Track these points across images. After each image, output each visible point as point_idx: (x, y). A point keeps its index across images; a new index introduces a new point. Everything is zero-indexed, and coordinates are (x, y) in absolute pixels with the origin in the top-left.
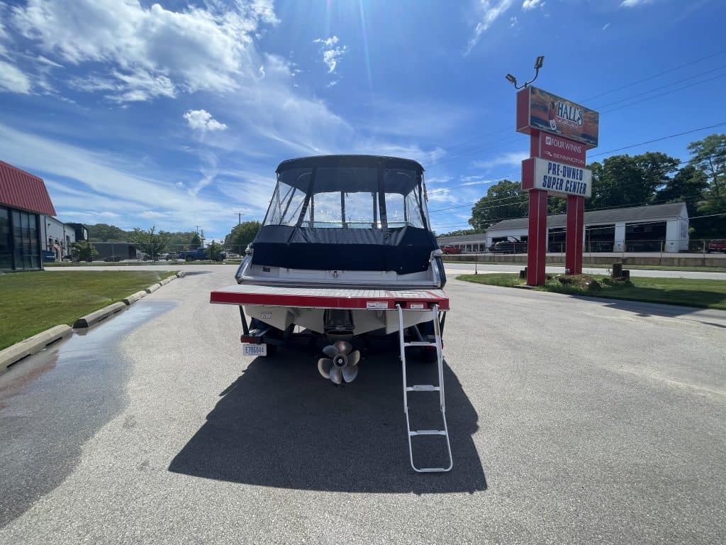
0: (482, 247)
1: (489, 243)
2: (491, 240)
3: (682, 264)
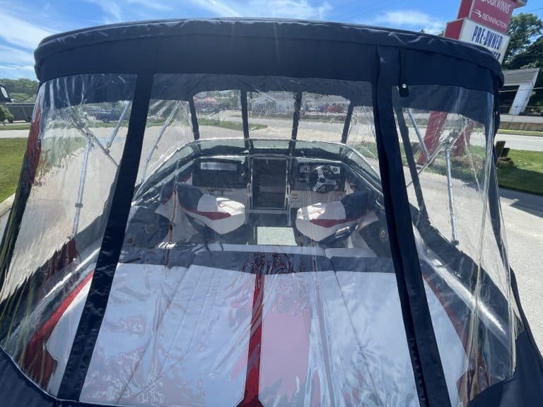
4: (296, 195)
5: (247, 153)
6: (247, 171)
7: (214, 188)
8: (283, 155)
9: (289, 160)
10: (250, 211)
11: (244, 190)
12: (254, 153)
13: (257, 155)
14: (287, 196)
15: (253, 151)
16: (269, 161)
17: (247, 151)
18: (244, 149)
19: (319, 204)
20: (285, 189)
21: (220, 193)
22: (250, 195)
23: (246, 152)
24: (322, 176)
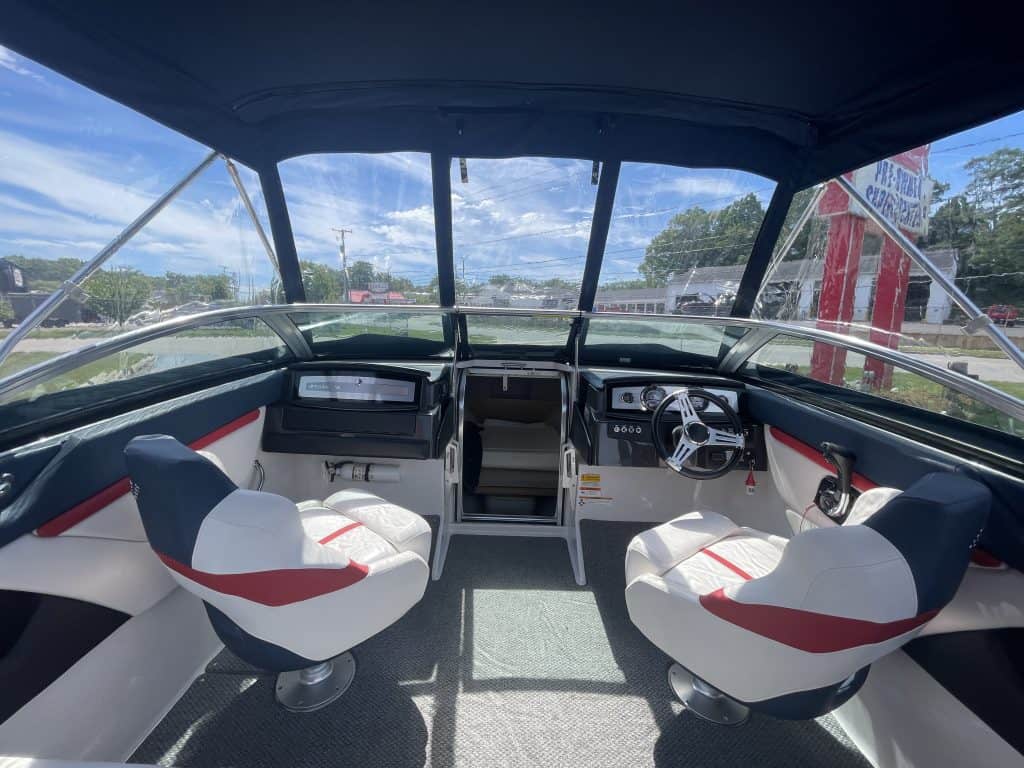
0: (661, 308)
1: (671, 304)
2: (673, 300)
3: (968, 345)
4: (597, 478)
5: (450, 359)
6: (446, 403)
7: (341, 459)
8: (550, 365)
9: (567, 375)
10: (451, 528)
11: (433, 465)
12: (466, 359)
13: (477, 362)
14: (565, 482)
15: (466, 351)
16: (511, 380)
17: (450, 353)
18: (442, 347)
19: (696, 515)
20: (558, 460)
21: (360, 472)
22: (456, 477)
23: (446, 355)
24: (694, 419)
